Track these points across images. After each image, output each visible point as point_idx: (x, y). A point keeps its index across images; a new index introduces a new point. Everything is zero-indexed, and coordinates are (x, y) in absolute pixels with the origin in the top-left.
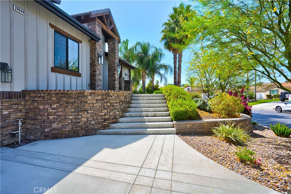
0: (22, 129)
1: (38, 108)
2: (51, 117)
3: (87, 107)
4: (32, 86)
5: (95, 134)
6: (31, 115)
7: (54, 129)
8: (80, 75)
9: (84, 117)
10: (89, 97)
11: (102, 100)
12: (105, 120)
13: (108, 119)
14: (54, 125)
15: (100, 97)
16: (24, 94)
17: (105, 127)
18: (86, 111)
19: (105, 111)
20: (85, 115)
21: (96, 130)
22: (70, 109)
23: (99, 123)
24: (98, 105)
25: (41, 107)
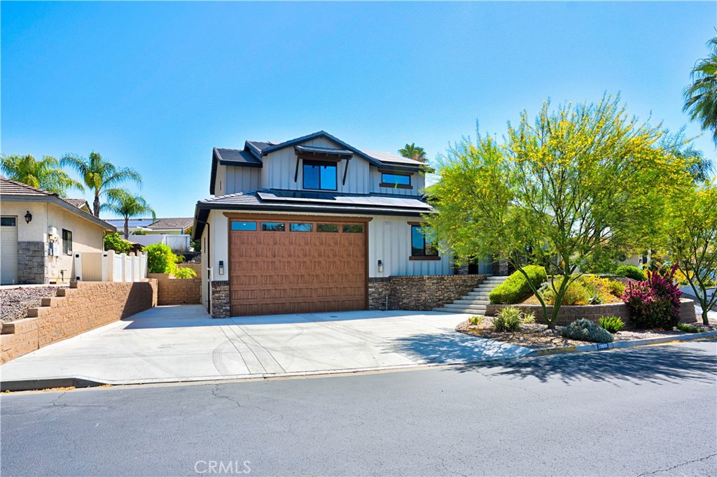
0: (388, 302)
1: (396, 288)
2: (403, 295)
3: (425, 288)
4: (395, 274)
5: (431, 310)
6: (393, 293)
7: (404, 303)
8: (439, 259)
9: (424, 296)
10: (427, 281)
11: (438, 283)
12: (440, 300)
13: (442, 300)
14: (405, 301)
15: (435, 281)
16: (390, 278)
17: (439, 306)
18: (425, 291)
19: (440, 292)
20: (424, 294)
21: (432, 307)
22: (414, 290)
23: (434, 302)
24: (434, 287)
25: (398, 288)
